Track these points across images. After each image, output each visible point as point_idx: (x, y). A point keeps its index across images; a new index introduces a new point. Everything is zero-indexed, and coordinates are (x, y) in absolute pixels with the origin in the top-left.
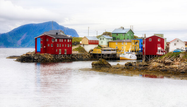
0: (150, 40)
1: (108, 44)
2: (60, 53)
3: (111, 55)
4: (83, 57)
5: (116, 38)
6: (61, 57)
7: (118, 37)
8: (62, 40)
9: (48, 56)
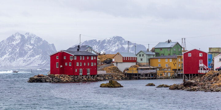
0: (190, 55)
1: (149, 61)
2: (81, 74)
3: (149, 74)
4: (114, 78)
5: (160, 54)
6: (82, 78)
7: (162, 52)
8: (84, 57)
9: (65, 78)
